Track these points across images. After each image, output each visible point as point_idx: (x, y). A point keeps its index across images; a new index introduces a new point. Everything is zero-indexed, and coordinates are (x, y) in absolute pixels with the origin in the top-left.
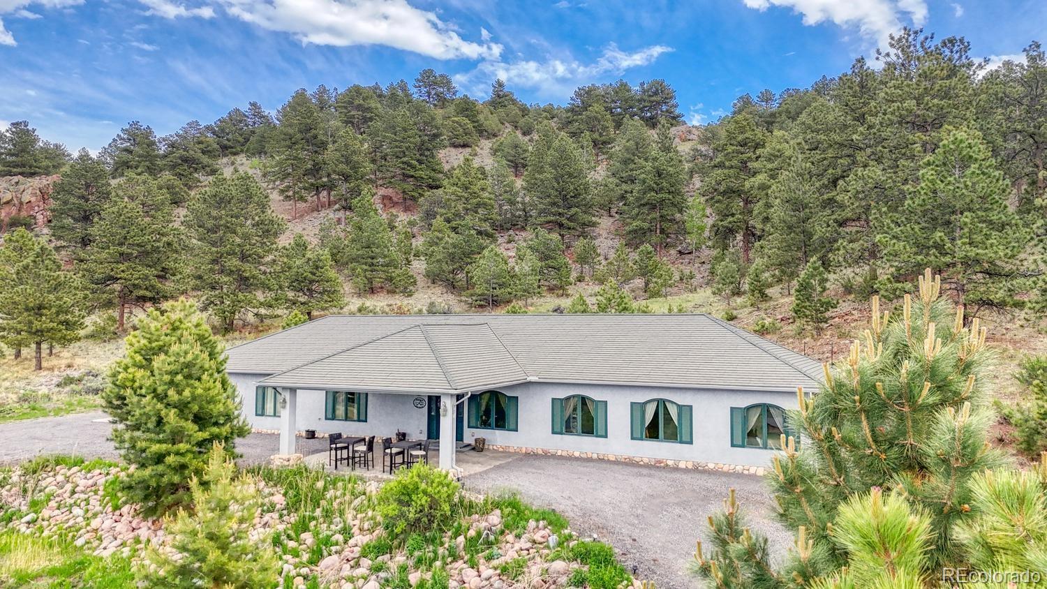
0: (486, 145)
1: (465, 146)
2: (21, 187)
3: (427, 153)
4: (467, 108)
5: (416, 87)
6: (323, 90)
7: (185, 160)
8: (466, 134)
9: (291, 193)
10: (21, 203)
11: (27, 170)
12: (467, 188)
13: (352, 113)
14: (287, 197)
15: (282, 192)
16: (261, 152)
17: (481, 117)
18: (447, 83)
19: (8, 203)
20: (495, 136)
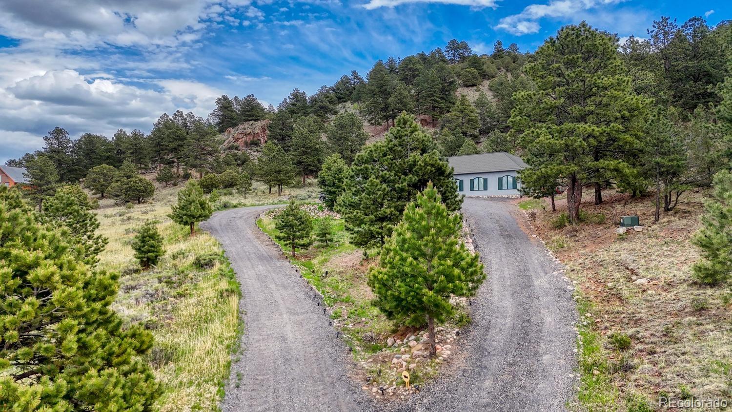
0: (487, 83)
1: (473, 85)
2: (254, 126)
3: (447, 93)
4: (476, 62)
5: (446, 51)
6: (391, 61)
7: (321, 107)
8: (474, 78)
9: (373, 122)
10: (254, 134)
11: (254, 118)
12: (463, 112)
13: (407, 73)
14: (372, 123)
15: (369, 121)
16: (358, 100)
17: (485, 67)
18: (466, 47)
19: (249, 134)
20: (493, 77)
